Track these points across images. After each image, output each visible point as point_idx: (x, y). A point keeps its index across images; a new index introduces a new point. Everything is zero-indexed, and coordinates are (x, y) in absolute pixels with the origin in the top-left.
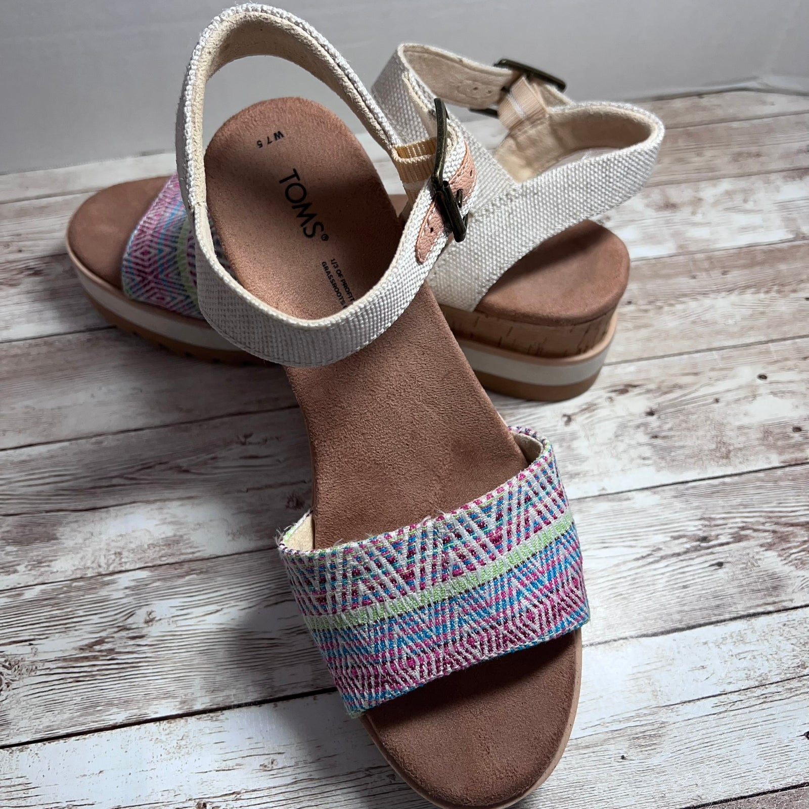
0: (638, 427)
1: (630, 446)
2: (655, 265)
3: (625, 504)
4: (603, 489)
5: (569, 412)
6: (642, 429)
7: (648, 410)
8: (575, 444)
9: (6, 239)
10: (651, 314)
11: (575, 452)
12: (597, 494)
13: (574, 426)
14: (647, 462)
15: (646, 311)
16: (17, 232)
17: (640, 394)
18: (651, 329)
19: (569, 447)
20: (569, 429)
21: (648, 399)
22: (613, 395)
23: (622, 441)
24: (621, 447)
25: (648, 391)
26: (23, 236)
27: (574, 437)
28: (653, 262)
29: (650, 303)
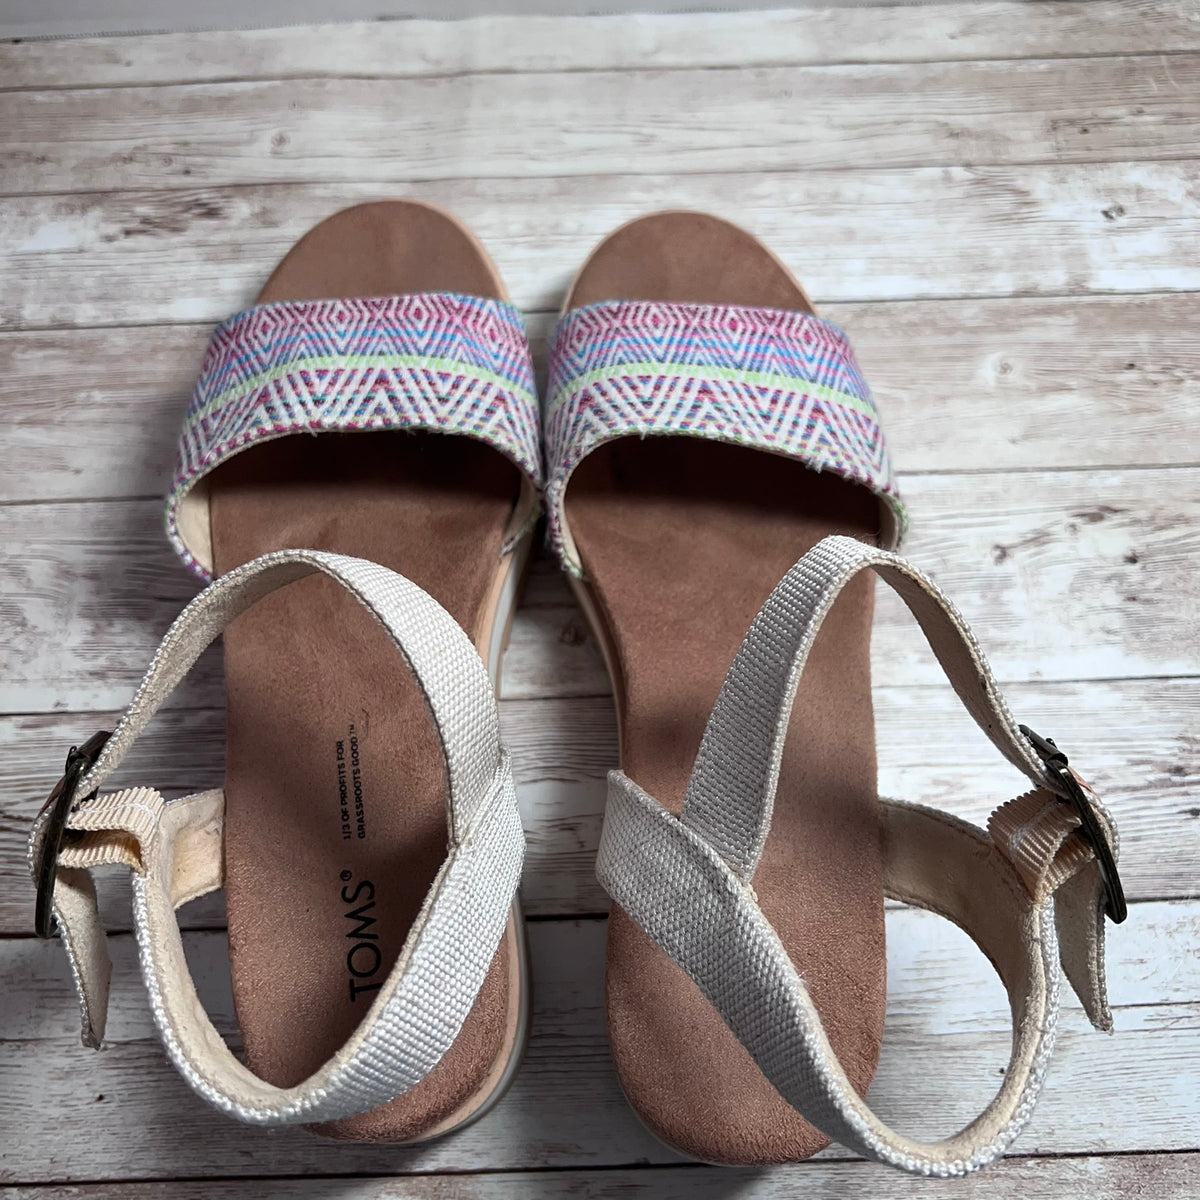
0: (1109, 579)
1: (1091, 608)
2: (1184, 303)
3: (1068, 700)
4: (1038, 673)
5: (1005, 542)
6: (1115, 583)
7: (1129, 554)
8: (1007, 595)
9: (168, 149)
10: (1162, 390)
11: (1004, 609)
12: (1027, 678)
13: (1009, 566)
14: (1112, 638)
15: (1155, 384)
16: (183, 139)
17: (1122, 525)
18: (1159, 416)
19: (997, 601)
20: (1000, 570)
21: (1133, 535)
22: (1078, 521)
23: (1080, 599)
24: (1078, 608)
25: (1136, 522)
26: (193, 146)
27: (1006, 583)
28: (1183, 297)
29: (1165, 370)
